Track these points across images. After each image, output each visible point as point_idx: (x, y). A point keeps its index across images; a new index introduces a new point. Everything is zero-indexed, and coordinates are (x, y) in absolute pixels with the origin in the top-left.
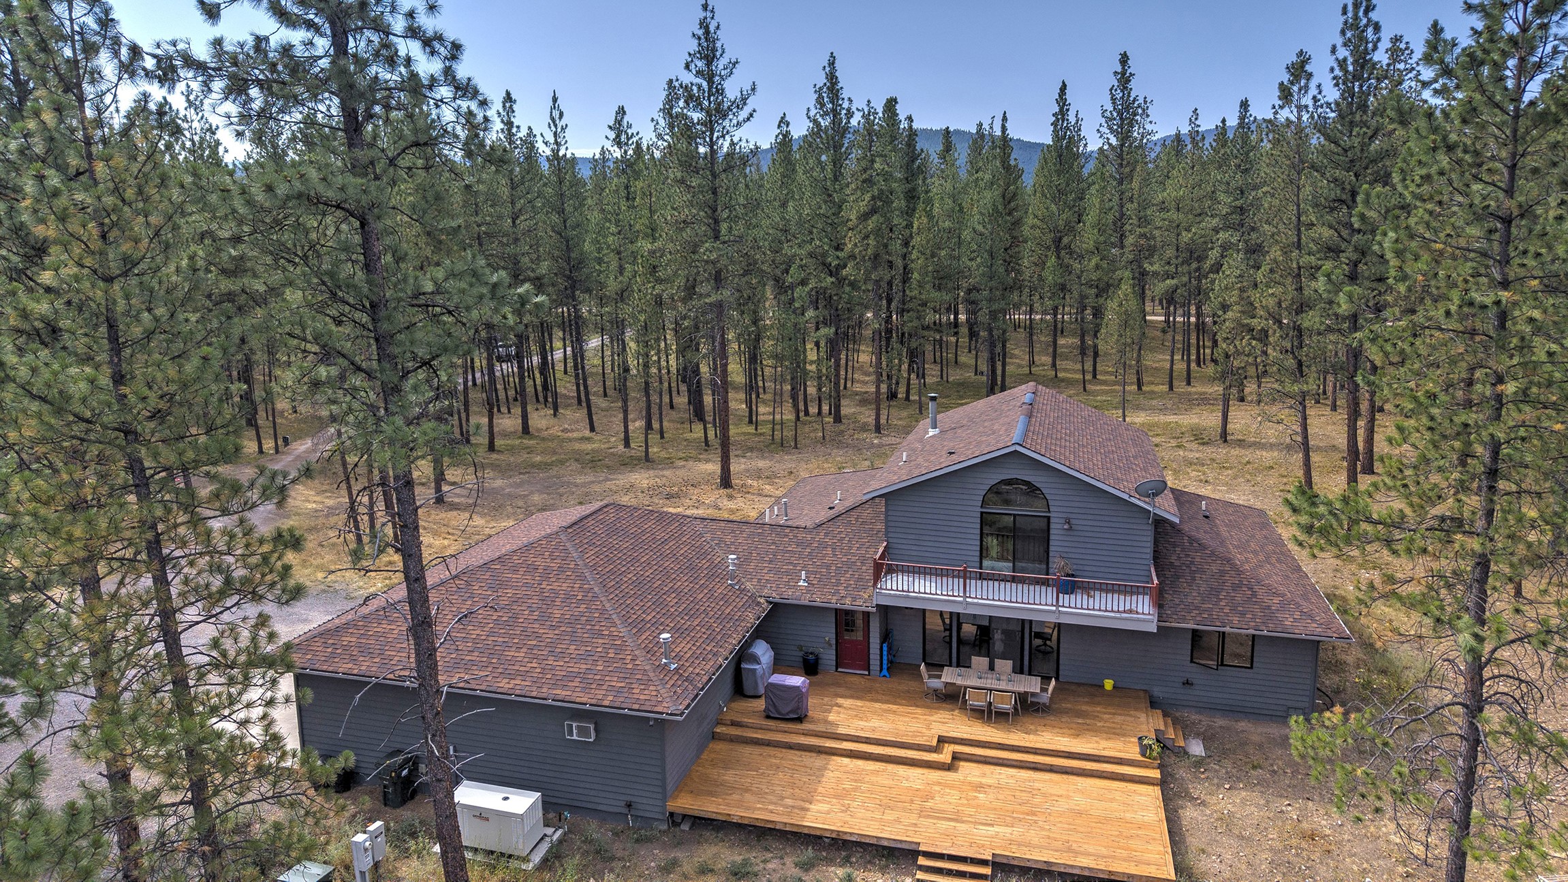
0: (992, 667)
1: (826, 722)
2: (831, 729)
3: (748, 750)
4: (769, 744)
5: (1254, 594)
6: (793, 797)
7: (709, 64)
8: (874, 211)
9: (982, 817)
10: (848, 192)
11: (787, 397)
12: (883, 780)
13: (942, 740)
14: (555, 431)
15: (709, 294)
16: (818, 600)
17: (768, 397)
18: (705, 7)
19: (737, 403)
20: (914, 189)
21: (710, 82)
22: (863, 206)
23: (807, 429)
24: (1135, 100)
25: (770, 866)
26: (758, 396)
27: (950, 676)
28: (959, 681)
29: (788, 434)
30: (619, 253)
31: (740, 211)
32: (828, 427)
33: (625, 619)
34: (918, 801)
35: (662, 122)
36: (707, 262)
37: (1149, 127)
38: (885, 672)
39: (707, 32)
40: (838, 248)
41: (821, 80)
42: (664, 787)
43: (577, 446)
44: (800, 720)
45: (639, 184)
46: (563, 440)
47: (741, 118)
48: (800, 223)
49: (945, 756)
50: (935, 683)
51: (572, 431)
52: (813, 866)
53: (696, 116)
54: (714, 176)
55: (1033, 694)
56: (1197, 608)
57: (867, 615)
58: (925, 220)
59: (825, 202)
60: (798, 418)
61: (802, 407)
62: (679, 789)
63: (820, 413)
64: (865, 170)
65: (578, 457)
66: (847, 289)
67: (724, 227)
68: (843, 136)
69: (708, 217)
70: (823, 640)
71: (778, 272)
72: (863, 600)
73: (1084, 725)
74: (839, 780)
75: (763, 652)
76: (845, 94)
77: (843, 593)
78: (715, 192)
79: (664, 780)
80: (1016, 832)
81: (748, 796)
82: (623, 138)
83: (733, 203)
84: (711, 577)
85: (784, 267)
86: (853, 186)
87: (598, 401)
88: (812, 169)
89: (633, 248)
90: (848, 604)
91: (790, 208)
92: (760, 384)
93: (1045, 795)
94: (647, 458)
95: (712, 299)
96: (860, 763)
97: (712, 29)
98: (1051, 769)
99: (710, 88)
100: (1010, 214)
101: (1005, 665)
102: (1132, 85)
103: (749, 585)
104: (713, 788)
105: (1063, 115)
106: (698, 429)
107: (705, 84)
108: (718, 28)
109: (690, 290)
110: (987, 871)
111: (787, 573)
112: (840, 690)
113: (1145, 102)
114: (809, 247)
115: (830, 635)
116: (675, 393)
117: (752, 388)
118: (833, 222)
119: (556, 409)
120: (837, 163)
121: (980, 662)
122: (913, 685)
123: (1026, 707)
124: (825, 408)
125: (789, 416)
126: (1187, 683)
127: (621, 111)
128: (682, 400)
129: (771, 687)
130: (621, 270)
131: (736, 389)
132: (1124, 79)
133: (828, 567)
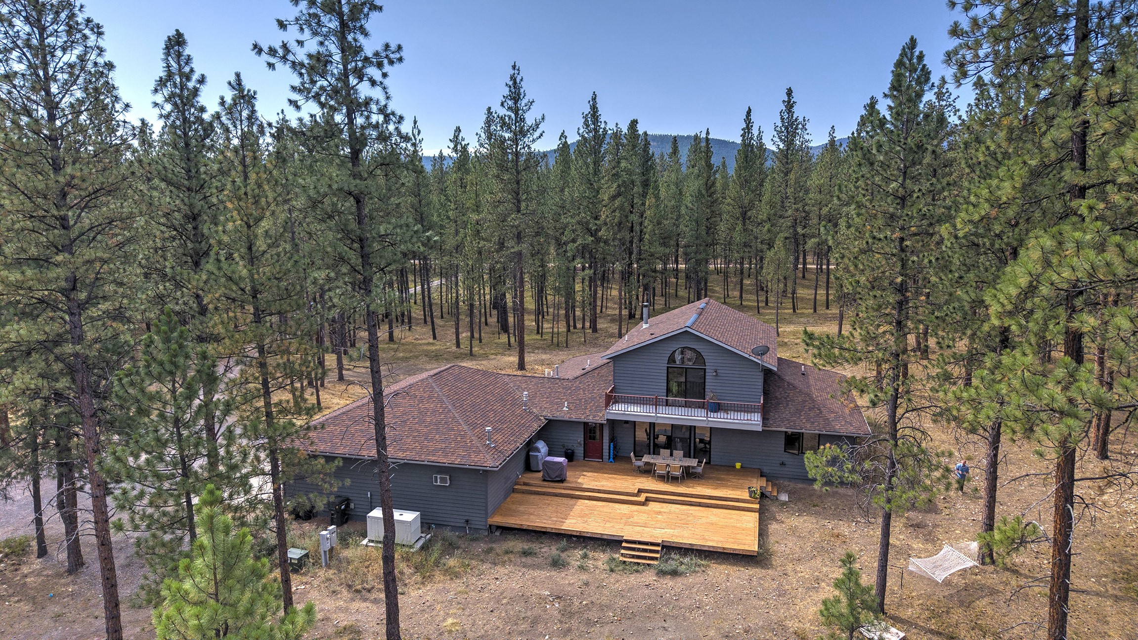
0: (671, 455)
1: (577, 482)
2: (578, 486)
3: (532, 497)
4: (544, 494)
5: (821, 412)
6: (557, 517)
7: (516, 103)
8: (619, 194)
9: (658, 526)
10: (603, 182)
11: (562, 317)
12: (605, 510)
13: (640, 491)
14: (410, 339)
15: (512, 246)
16: (574, 417)
17: (550, 317)
18: (514, 67)
19: (530, 322)
20: (647, 180)
21: (516, 114)
22: (613, 191)
23: (574, 336)
24: (796, 120)
25: (543, 550)
26: (543, 317)
27: (646, 458)
28: (652, 461)
29: (562, 339)
30: (456, 222)
31: (534, 194)
32: (588, 335)
33: (466, 422)
34: (624, 519)
35: (483, 135)
36: (512, 227)
37: (806, 137)
38: (611, 460)
39: (515, 83)
40: (596, 218)
41: (587, 110)
42: (486, 510)
43: (425, 348)
44: (562, 481)
45: (469, 178)
46: (416, 345)
47: (535, 137)
48: (573, 201)
49: (642, 498)
50: (639, 463)
51: (421, 339)
52: (566, 550)
53: (507, 135)
54: (518, 173)
55: (693, 467)
56: (788, 420)
57: (602, 425)
58: (654, 200)
59: (589, 188)
60: (569, 330)
61: (572, 323)
62: (494, 513)
63: (583, 327)
64: (614, 168)
65: (427, 354)
66: (602, 244)
67: (523, 205)
68: (600, 146)
69: (514, 198)
70: (577, 440)
71: (558, 234)
72: (599, 417)
73: (720, 483)
74: (582, 510)
75: (541, 445)
76: (602, 119)
77: (588, 413)
78: (518, 183)
79: (486, 507)
80: (676, 532)
81: (532, 517)
82: (459, 147)
83: (530, 189)
84: (512, 405)
85: (561, 231)
86: (606, 178)
87: (438, 322)
88: (581, 167)
89: (465, 219)
90: (591, 419)
91: (566, 193)
92: (545, 310)
93: (694, 516)
94: (471, 354)
95: (516, 249)
96: (595, 502)
97: (518, 81)
98: (700, 505)
99: (516, 118)
100: (710, 196)
101: (679, 453)
102: (795, 109)
103: (535, 410)
104: (512, 513)
105: (749, 130)
106: (504, 338)
107: (513, 116)
108: (522, 80)
109: (501, 245)
110: (659, 548)
111: (557, 404)
112: (585, 469)
113: (804, 120)
114: (577, 218)
115: (581, 439)
116: (488, 316)
117: (539, 313)
118: (593, 202)
119: (410, 327)
120: (596, 163)
121: (665, 452)
122: (627, 466)
123: (688, 475)
124: (587, 324)
125: (563, 328)
126: (783, 464)
127: (458, 130)
128: (493, 320)
129: (546, 463)
130: (457, 232)
131: (529, 313)
132: (790, 106)
133: (580, 400)
